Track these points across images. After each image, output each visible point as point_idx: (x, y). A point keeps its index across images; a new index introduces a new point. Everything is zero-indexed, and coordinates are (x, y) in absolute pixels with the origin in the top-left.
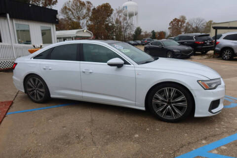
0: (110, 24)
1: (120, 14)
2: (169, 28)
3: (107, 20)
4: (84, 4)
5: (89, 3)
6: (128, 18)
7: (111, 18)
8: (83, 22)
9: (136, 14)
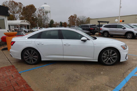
0: (35, 17)
1: (41, 12)
2: (69, 21)
3: (33, 14)
4: (18, 4)
5: (20, 3)
6: (45, 14)
7: (35, 14)
8: (17, 15)
9: (49, 12)
